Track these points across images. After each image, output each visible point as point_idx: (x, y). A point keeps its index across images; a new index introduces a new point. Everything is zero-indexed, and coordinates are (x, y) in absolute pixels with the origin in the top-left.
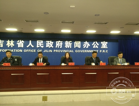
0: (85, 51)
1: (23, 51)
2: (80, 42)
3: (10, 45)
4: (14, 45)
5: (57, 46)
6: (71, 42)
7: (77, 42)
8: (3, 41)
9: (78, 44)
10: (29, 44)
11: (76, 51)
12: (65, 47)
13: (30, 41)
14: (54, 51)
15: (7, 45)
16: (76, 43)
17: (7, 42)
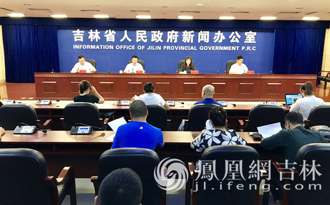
0: (217, 48)
1: (114, 47)
2: (208, 32)
3: (94, 39)
4: (99, 38)
5: (170, 39)
6: (193, 32)
7: (204, 32)
8: (83, 32)
9: (204, 36)
10: (123, 37)
11: (202, 48)
12: (183, 41)
13: (126, 31)
14: (165, 47)
15: (89, 38)
16: (202, 35)
17: (89, 33)
